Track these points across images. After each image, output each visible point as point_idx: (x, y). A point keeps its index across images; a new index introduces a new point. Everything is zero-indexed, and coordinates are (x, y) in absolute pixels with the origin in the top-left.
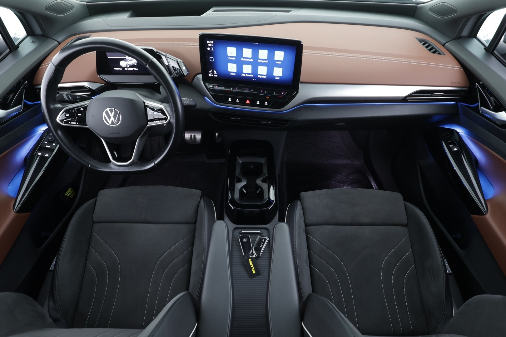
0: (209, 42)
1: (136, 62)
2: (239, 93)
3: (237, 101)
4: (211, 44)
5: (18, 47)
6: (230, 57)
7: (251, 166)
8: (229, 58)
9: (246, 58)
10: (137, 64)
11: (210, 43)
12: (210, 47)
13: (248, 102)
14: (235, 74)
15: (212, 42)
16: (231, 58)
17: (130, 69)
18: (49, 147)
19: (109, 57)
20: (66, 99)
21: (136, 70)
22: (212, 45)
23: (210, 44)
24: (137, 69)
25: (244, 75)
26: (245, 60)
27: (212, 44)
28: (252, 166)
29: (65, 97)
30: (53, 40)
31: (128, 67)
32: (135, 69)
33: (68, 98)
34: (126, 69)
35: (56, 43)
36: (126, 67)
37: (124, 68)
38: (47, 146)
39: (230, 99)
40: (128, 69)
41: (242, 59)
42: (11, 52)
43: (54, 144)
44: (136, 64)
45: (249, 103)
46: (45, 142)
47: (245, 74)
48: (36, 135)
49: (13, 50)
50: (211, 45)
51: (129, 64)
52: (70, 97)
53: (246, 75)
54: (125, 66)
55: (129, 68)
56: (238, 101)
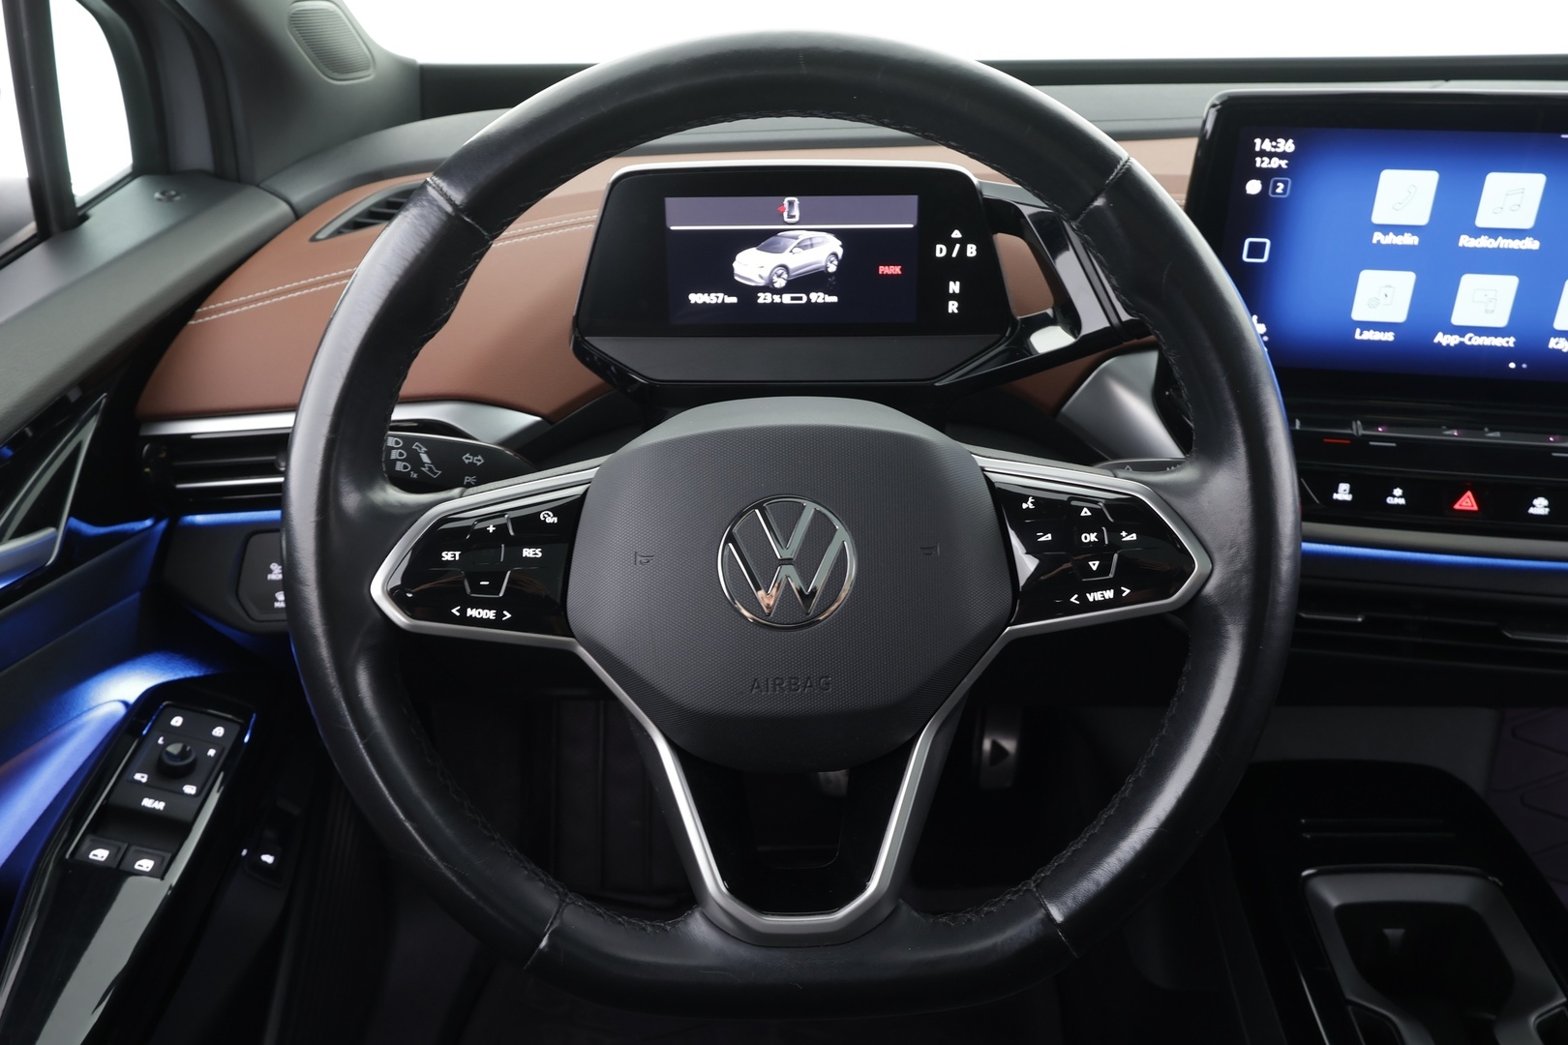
0: (1267, 145)
1: (840, 252)
2: (1407, 450)
3: (1390, 500)
4: (1275, 159)
5: (85, 218)
6: (1386, 229)
7: (1388, 932)
8: (1378, 237)
9: (1494, 233)
10: (838, 266)
11: (1274, 150)
12: (1265, 175)
13: (1467, 502)
14: (1389, 337)
15: (1288, 146)
16: (1391, 239)
17: (787, 299)
18: (160, 806)
19: (672, 228)
20: (399, 466)
21: (825, 304)
22: (1284, 163)
23: (1271, 155)
24: (834, 299)
25: (1452, 340)
26: (1484, 242)
27: (1282, 156)
28: (1394, 933)
29: (394, 455)
30: (268, 195)
31: (780, 283)
32: (817, 297)
33: (414, 459)
34: (764, 298)
35: (284, 208)
36: (769, 288)
37: (748, 293)
38: (147, 803)
39: (1344, 487)
40: (777, 299)
41: (1465, 241)
42: (42, 236)
43: (190, 789)
44: (832, 268)
45: (1475, 508)
46: (138, 776)
47: (1462, 331)
48: (81, 727)
49: (54, 227)
50: (1275, 163)
51: (791, 266)
52: (425, 458)
53: (1466, 340)
54: (762, 283)
55: (780, 292)
56: (1402, 501)
